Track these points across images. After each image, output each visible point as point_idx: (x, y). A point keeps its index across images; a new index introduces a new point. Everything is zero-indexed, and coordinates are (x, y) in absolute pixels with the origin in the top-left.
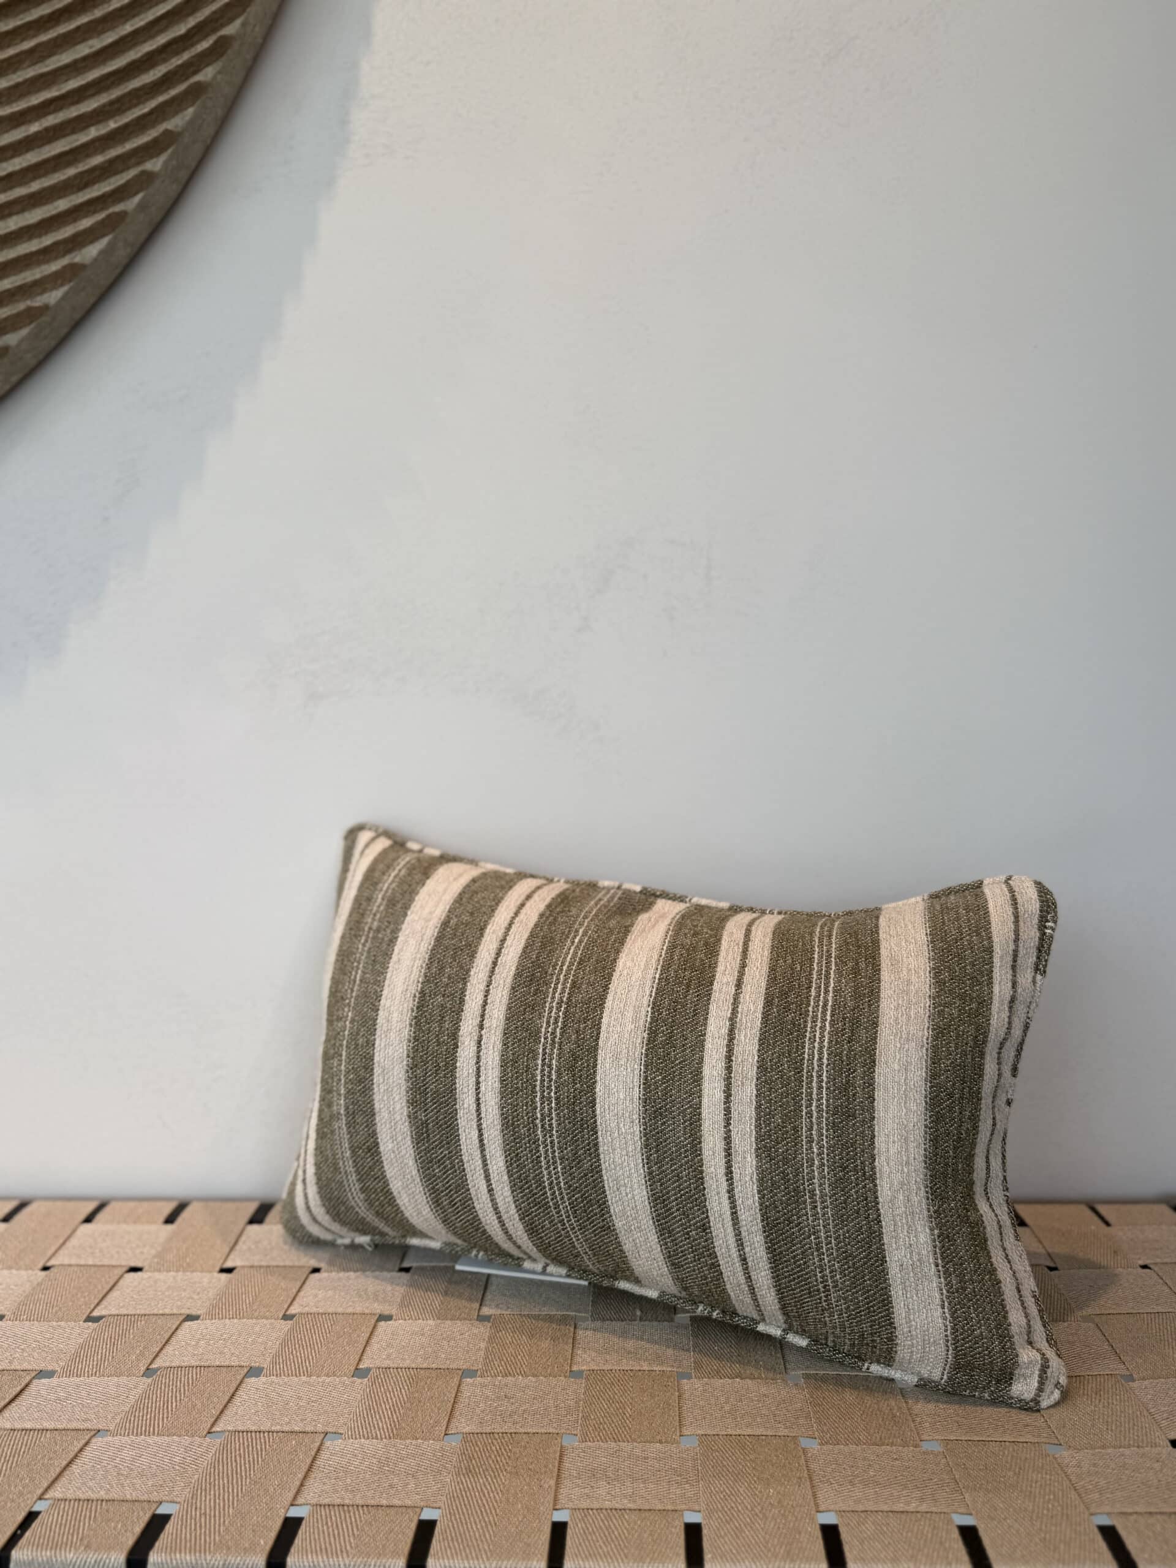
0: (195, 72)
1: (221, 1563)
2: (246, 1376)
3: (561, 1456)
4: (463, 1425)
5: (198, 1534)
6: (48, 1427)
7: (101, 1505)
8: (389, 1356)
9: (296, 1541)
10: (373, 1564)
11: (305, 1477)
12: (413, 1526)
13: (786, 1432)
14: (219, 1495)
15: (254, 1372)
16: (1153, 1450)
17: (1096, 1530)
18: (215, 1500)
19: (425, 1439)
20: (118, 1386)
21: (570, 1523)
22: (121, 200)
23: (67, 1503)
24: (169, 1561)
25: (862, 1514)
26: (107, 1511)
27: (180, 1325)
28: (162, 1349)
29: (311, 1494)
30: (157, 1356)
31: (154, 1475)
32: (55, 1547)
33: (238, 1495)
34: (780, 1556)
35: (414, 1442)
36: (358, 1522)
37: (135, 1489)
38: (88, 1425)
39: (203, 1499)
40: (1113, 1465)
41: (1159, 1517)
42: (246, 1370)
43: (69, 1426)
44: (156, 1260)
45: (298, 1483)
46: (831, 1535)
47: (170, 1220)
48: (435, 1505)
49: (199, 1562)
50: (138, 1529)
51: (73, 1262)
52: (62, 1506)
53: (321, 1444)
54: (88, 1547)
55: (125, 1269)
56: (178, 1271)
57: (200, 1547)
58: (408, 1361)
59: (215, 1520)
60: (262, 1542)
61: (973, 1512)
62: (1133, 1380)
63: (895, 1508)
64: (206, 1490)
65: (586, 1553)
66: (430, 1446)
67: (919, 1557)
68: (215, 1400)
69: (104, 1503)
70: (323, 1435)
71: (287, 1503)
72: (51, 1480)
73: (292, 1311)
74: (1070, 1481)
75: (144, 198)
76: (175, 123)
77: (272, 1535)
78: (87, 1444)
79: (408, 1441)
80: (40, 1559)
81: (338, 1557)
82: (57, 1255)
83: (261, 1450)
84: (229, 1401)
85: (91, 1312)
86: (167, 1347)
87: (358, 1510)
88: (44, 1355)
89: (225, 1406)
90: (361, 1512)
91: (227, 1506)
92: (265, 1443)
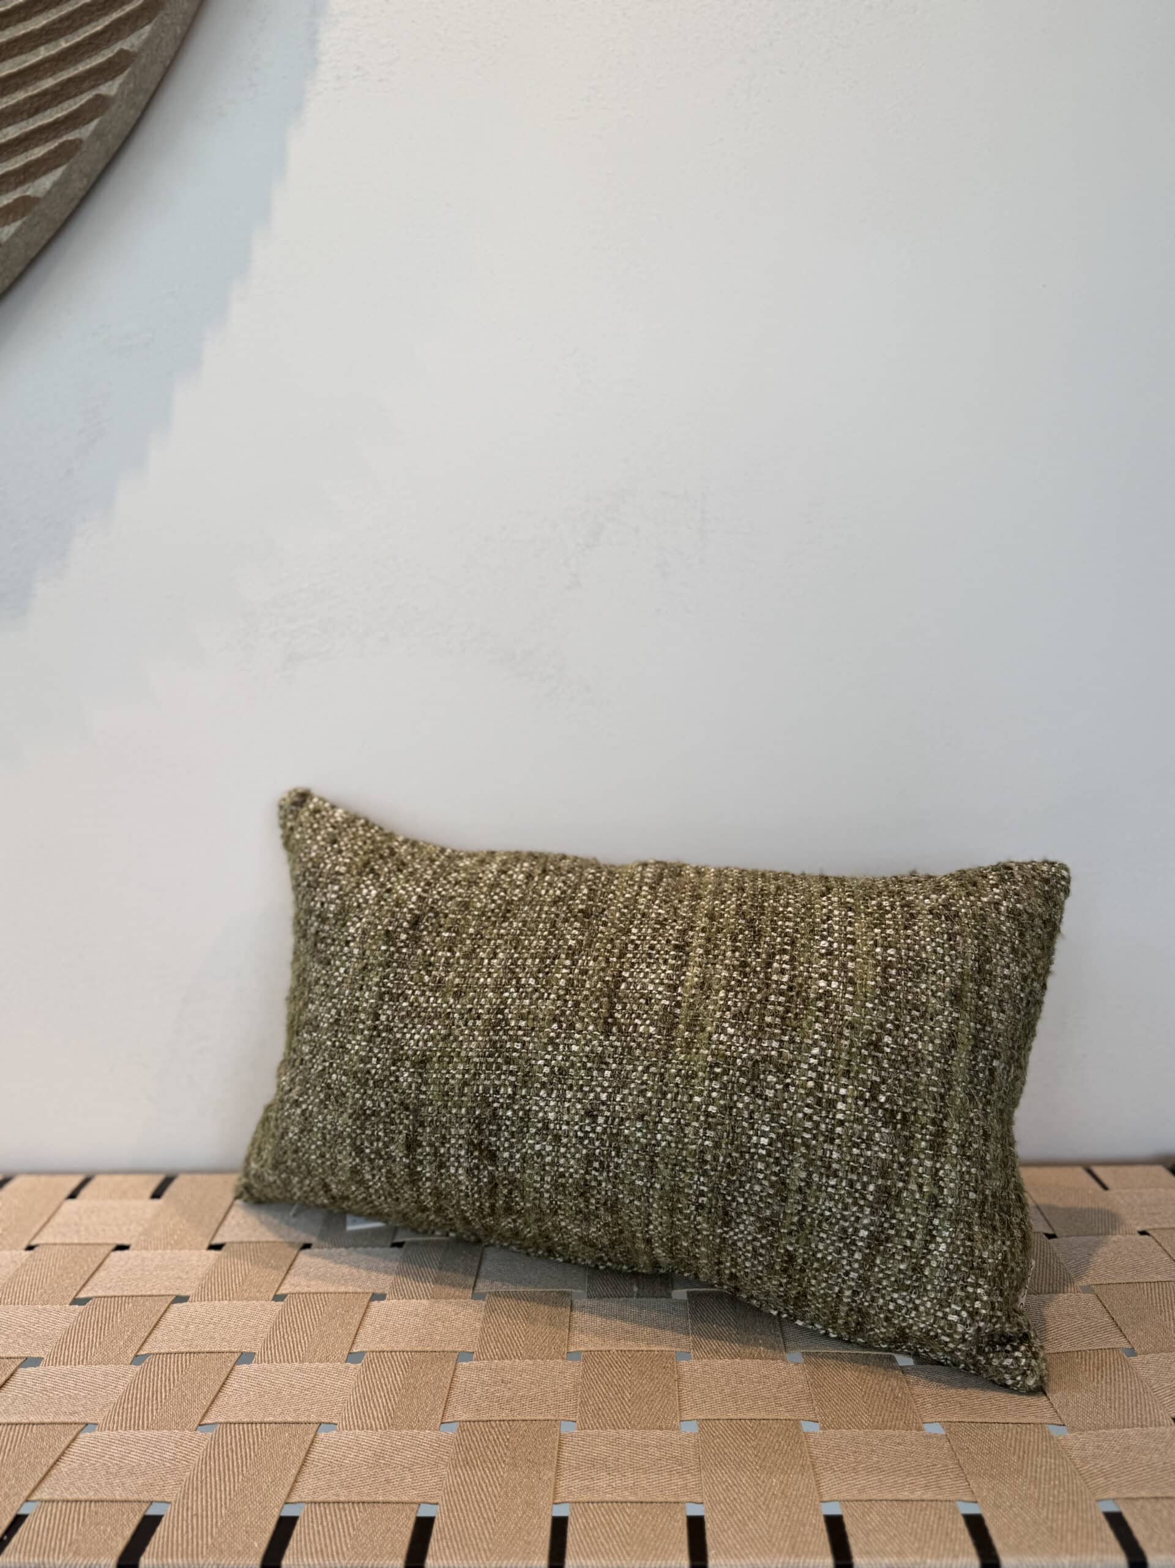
2: (237, 1362)
3: (560, 1445)
4: (461, 1413)
5: (190, 1537)
6: (34, 1421)
7: (90, 1506)
8: (382, 1340)
9: (291, 1542)
11: (299, 1472)
12: (411, 1523)
13: (788, 1416)
14: (211, 1493)
15: (246, 1358)
16: (1157, 1430)
17: (1103, 1518)
18: (207, 1502)
19: (420, 1428)
20: (107, 1374)
21: (571, 1518)
22: (75, 127)
23: (55, 1505)
25: (866, 1503)
26: (96, 1513)
27: (168, 1307)
28: (150, 1334)
29: (304, 1492)
30: (145, 1342)
31: (144, 1474)
32: (43, 1552)
33: (230, 1494)
34: (785, 1550)
35: (409, 1432)
36: (354, 1519)
37: (125, 1488)
38: (75, 1418)
39: (195, 1498)
40: (1117, 1448)
41: (1165, 1502)
42: (237, 1356)
43: (57, 1420)
44: (142, 1238)
45: (292, 1480)
46: (835, 1526)
47: (157, 1195)
48: (433, 1501)
50: (129, 1532)
51: (58, 1241)
52: (49, 1509)
53: (315, 1436)
54: (76, 1553)
55: (113, 1247)
56: (165, 1248)
57: (192, 1551)
58: (403, 1345)
59: (207, 1522)
60: (256, 1545)
61: (979, 1500)
62: (1135, 1354)
63: (900, 1497)
64: (197, 1488)
65: (588, 1550)
66: (427, 1436)
67: (926, 1550)
68: (206, 1389)
69: (93, 1504)
70: (316, 1426)
71: (280, 1502)
72: (37, 1480)
73: (282, 1291)
74: (1075, 1465)
75: (99, 125)
76: (130, 43)
77: (267, 1537)
78: (74, 1440)
79: (404, 1432)
82: (41, 1233)
83: (254, 1444)
84: (220, 1391)
85: (77, 1294)
86: (155, 1331)
87: (354, 1507)
88: (30, 1341)
89: (216, 1395)
90: (357, 1509)
91: (219, 1505)
92: (257, 1435)
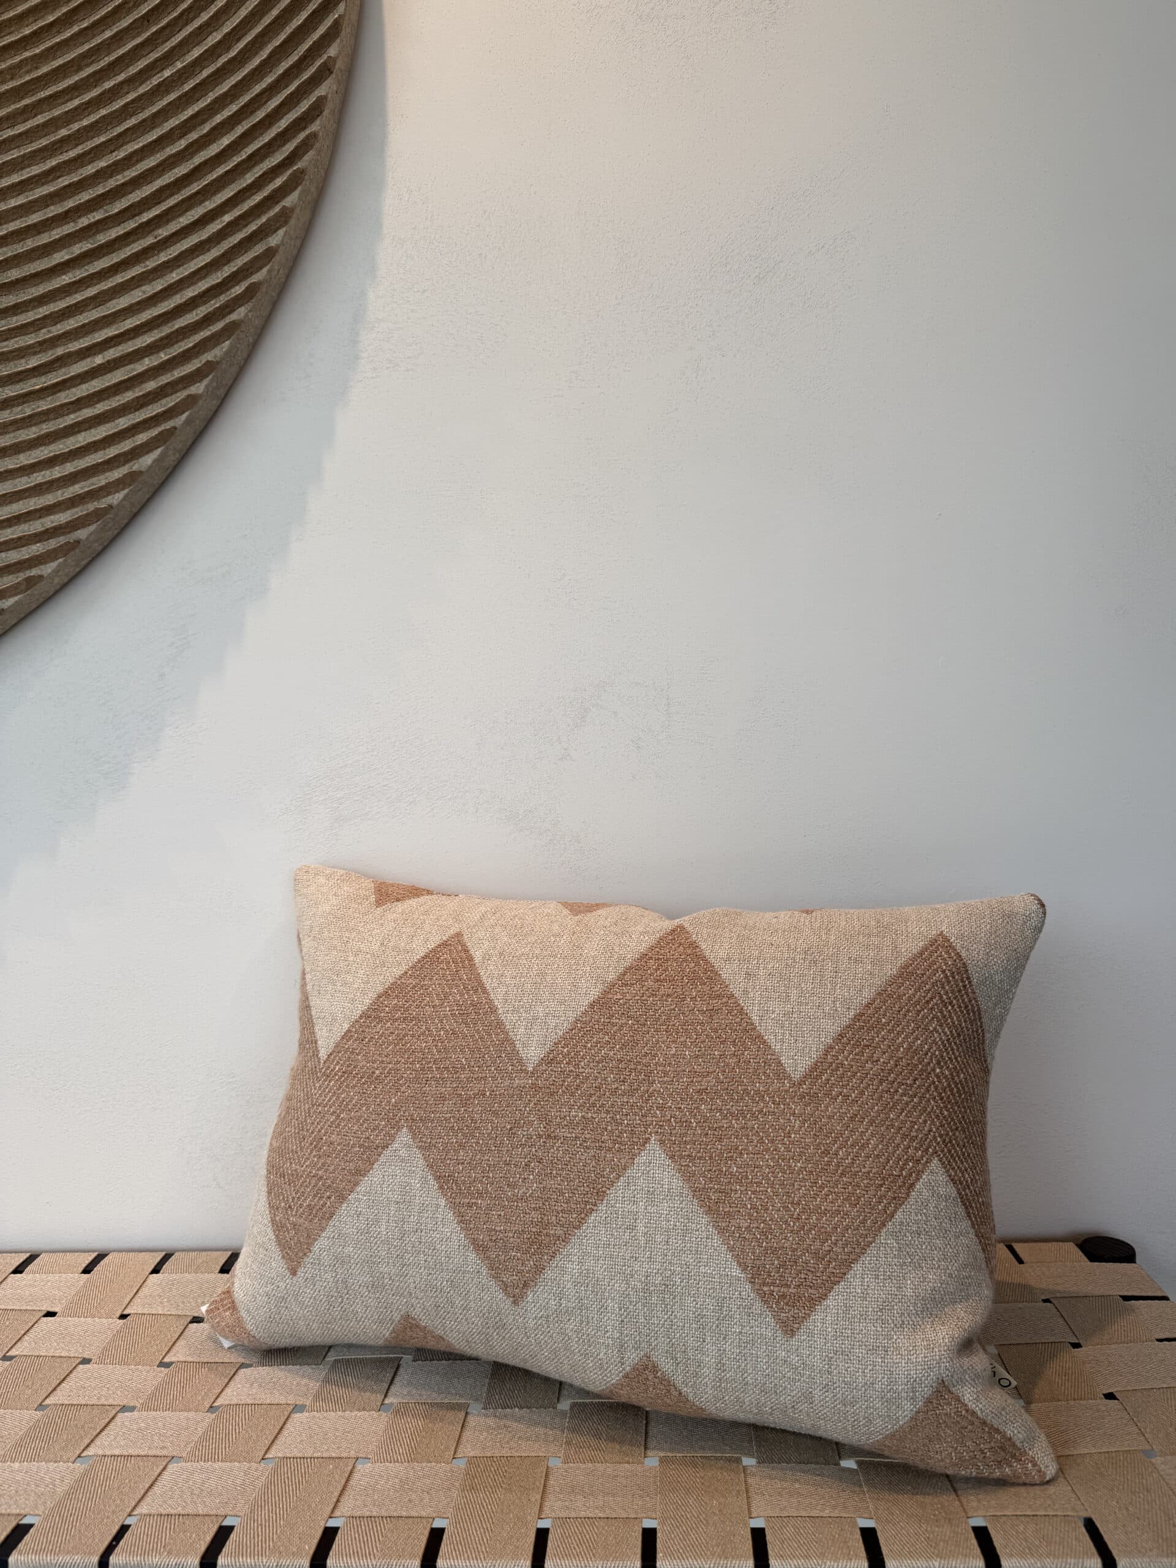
0: (230, 312)
1: (275, 1565)
2: (292, 1412)
3: (547, 1476)
4: (468, 1449)
5: (256, 1541)
6: (133, 1454)
7: (179, 1519)
8: (409, 1392)
9: (334, 1546)
10: (394, 1564)
11: (340, 1495)
12: (427, 1533)
13: (731, 1452)
14: (272, 1510)
15: (298, 1408)
17: (971, 1531)
18: (269, 1515)
19: (437, 1462)
20: (188, 1419)
21: (551, 1529)
22: (171, 418)
23: (152, 1517)
24: (234, 1564)
25: (785, 1519)
26: (184, 1523)
27: (236, 1372)
28: (222, 1391)
29: (345, 1509)
30: (218, 1396)
31: (220, 1495)
32: (144, 1553)
33: (287, 1510)
34: (717, 1554)
35: (429, 1465)
36: (383, 1530)
37: (206, 1506)
38: (164, 1452)
39: (260, 1513)
41: (1023, 1519)
42: (291, 1407)
43: (150, 1453)
45: (335, 1500)
46: (758, 1535)
47: (224, 1270)
48: (445, 1516)
49: (257, 1564)
50: (209, 1538)
51: (144, 1311)
52: (148, 1520)
53: (354, 1467)
54: (169, 1553)
55: (190, 1319)
57: (258, 1552)
58: (425, 1396)
59: (269, 1530)
61: (875, 1517)
63: (812, 1514)
64: (261, 1506)
65: (563, 1553)
66: (441, 1467)
67: (826, 1554)
68: (267, 1432)
69: (181, 1517)
70: (354, 1460)
71: (326, 1516)
72: (137, 1500)
75: (189, 416)
76: (214, 355)
77: (315, 1542)
78: (164, 1469)
79: (424, 1464)
80: (132, 1563)
81: (367, 1559)
82: (132, 1304)
84: (278, 1434)
85: (163, 1359)
86: (226, 1389)
87: (383, 1520)
88: (126, 1393)
89: (276, 1437)
90: (385, 1522)
91: (278, 1519)
92: (308, 1467)
